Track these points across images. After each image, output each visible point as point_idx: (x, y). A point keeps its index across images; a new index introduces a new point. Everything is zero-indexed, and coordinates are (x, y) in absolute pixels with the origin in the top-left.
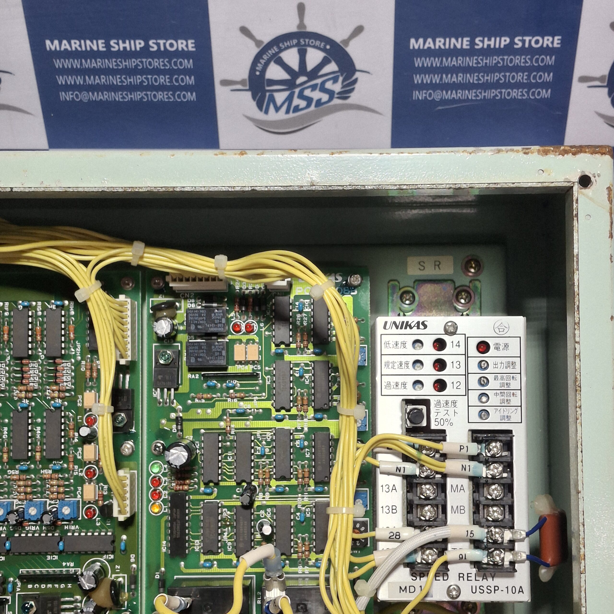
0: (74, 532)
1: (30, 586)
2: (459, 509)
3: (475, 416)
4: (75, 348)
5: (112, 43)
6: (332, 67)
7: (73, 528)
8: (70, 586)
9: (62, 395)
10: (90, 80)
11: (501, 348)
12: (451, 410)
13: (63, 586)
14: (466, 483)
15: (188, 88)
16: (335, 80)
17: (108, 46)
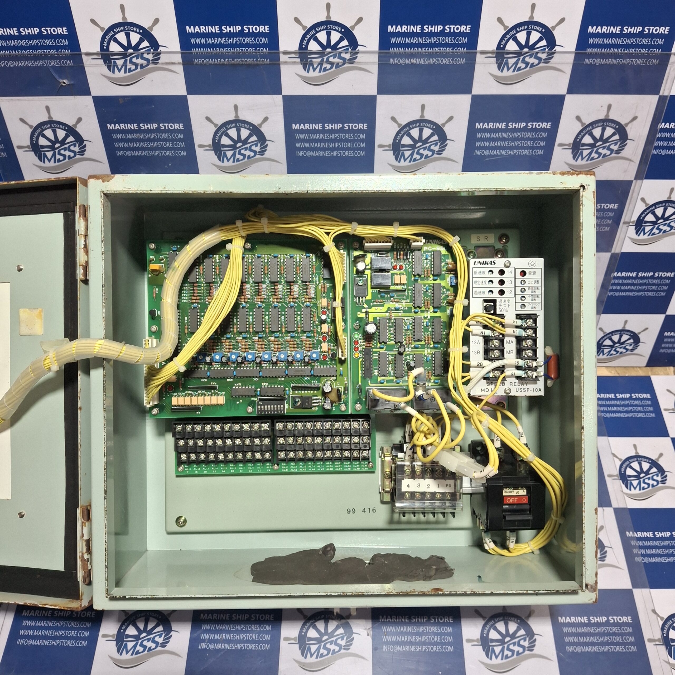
0: (317, 366)
1: (296, 392)
2: (510, 352)
3: (518, 307)
4: (316, 277)
5: (326, 125)
6: (435, 138)
7: (317, 364)
8: (315, 392)
9: (310, 300)
10: (312, 145)
11: (532, 274)
12: (507, 304)
13: (312, 392)
14: (514, 339)
15: (361, 149)
16: (436, 145)
17: (323, 127)
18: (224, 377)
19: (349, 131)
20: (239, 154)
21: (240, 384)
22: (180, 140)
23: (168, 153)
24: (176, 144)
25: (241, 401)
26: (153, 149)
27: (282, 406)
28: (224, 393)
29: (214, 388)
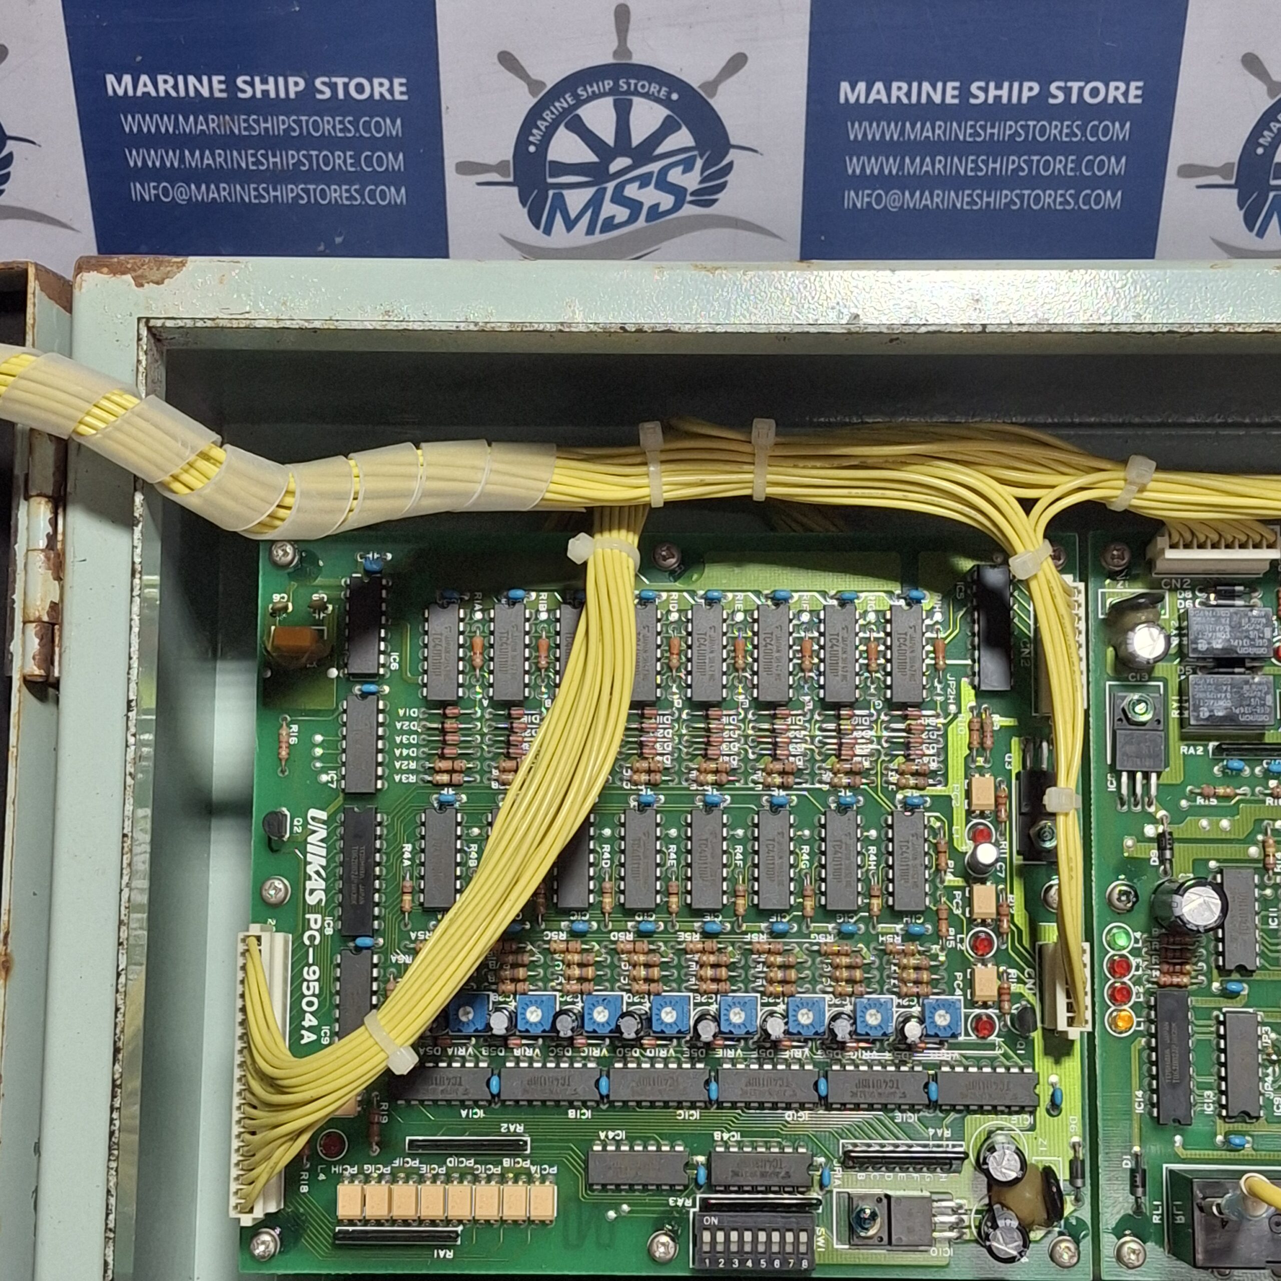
0: (952, 1065)
1: (862, 1176)
4: (946, 687)
5: (974, 87)
8: (944, 1177)
9: (920, 781)
13: (929, 1177)
17: (964, 93)
18: (557, 1102)
19: (1066, 111)
20: (613, 200)
21: (622, 1135)
22: (389, 144)
23: (336, 193)
24: (368, 160)
25: (625, 1207)
26: (277, 177)
27: (803, 1237)
28: (554, 1170)
29: (514, 1147)
